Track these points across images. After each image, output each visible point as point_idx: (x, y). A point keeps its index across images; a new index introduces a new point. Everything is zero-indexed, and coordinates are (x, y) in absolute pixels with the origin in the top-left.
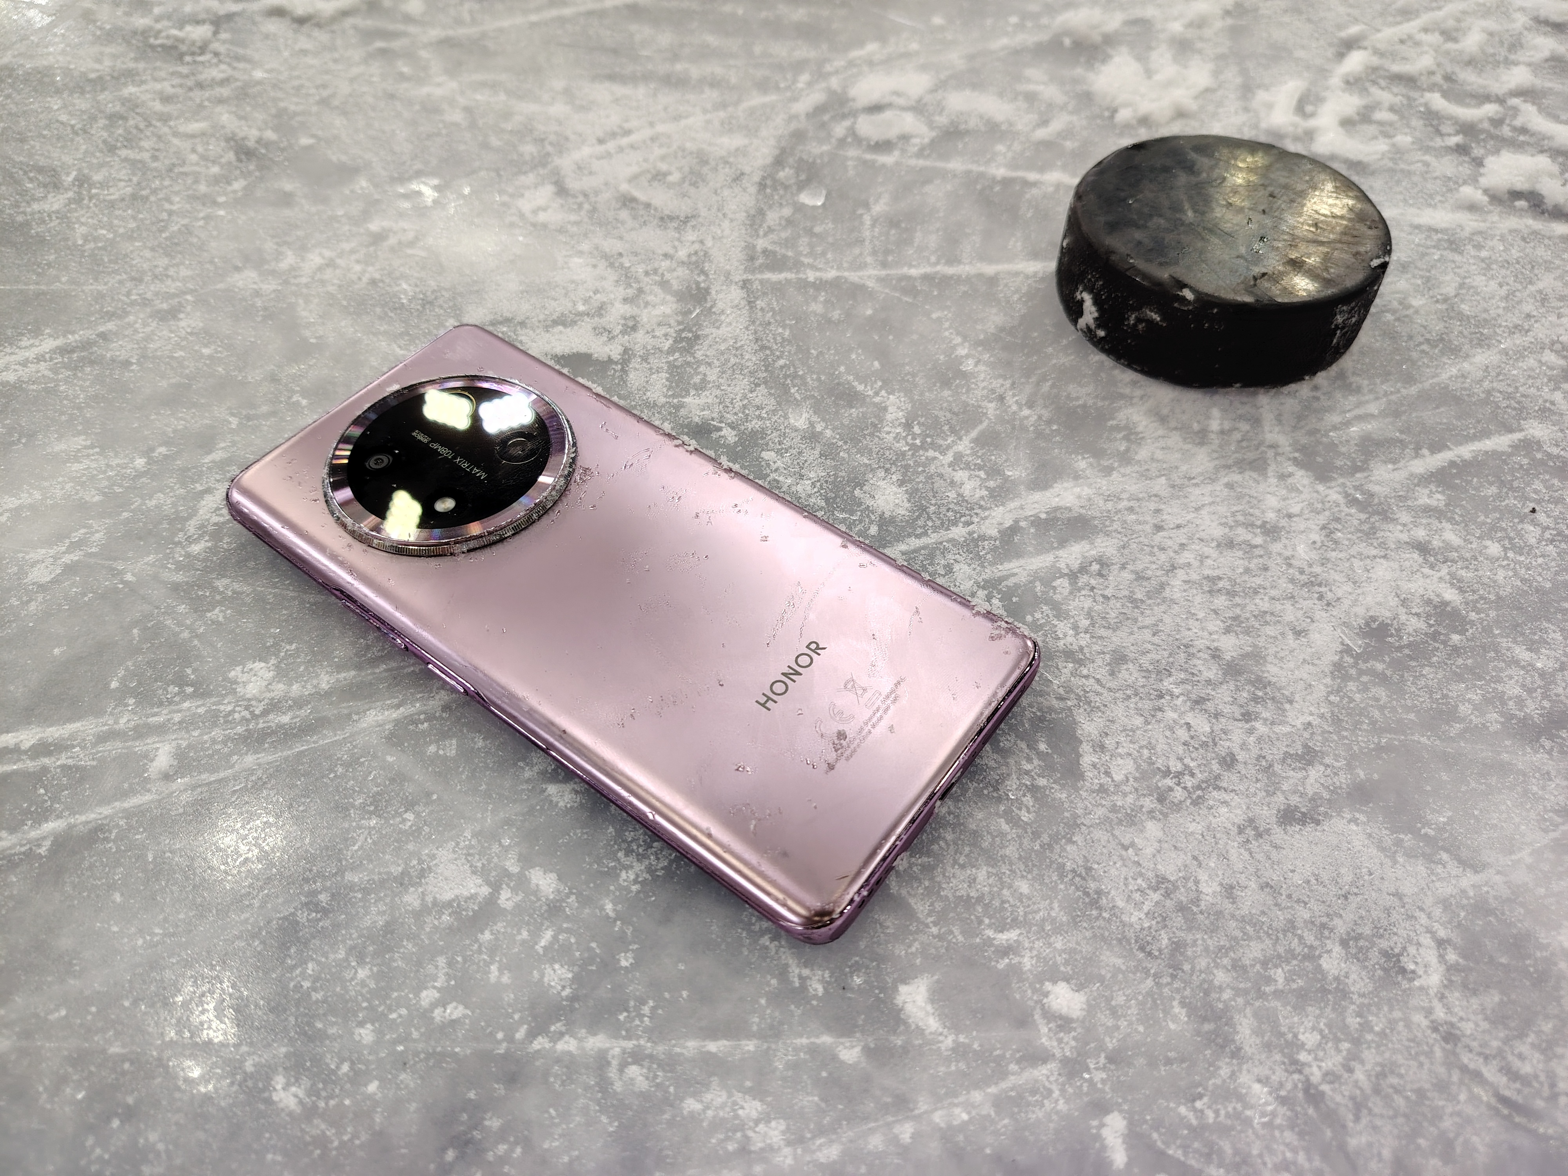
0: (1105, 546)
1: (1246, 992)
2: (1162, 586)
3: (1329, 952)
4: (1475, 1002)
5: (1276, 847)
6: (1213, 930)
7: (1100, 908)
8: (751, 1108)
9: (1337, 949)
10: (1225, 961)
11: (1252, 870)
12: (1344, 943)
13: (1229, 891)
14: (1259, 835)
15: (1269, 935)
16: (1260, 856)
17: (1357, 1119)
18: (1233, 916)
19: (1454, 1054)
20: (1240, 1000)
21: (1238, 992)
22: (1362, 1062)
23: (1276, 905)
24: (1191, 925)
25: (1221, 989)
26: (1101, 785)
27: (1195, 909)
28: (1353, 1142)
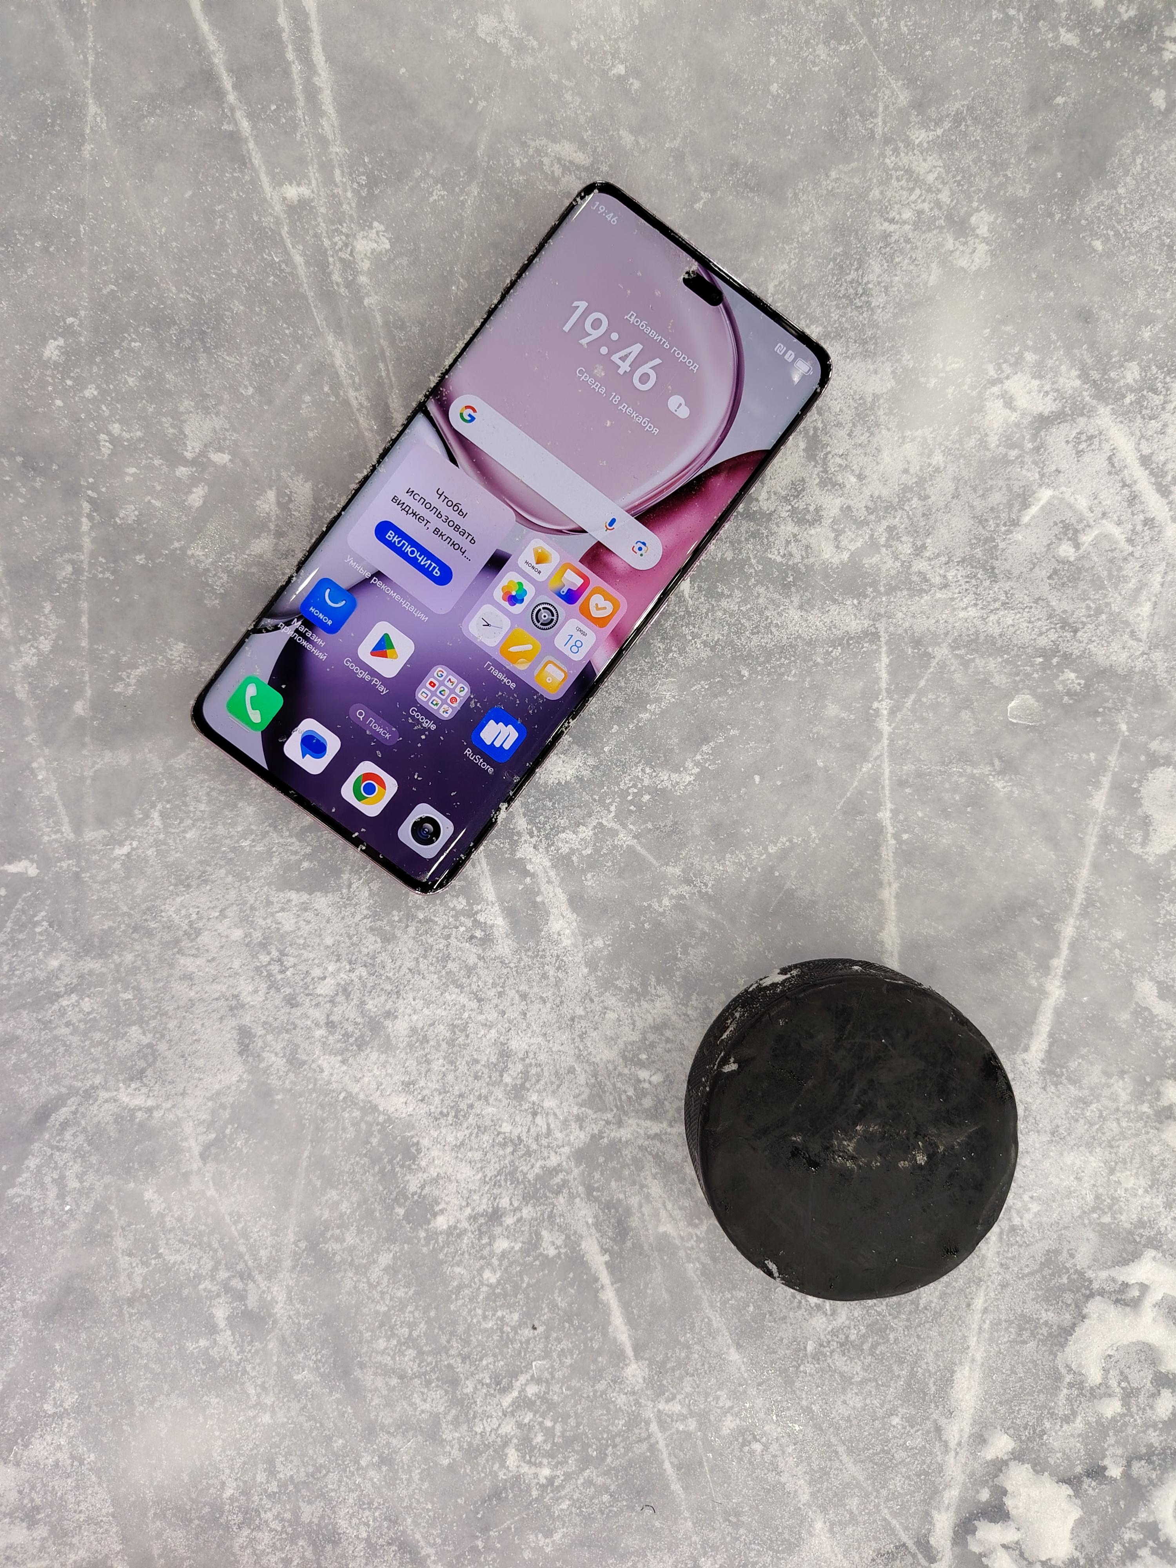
0: (504, 947)
1: (118, 971)
2: (461, 987)
3: (144, 1034)
4: (111, 1119)
5: (221, 1018)
6: (161, 959)
7: (176, 885)
8: (45, 645)
9: (146, 1040)
10: (139, 963)
11: (205, 996)
12: (150, 1046)
13: (188, 977)
14: (231, 1009)
15: (157, 996)
16: (215, 1005)
17: (39, 1020)
18: (171, 975)
19: (77, 1094)
20: (112, 966)
21: (118, 966)
22: (71, 1034)
23: (178, 1008)
24: (166, 945)
25: (120, 956)
26: (272, 903)
27: (176, 950)
28: (24, 1013)
